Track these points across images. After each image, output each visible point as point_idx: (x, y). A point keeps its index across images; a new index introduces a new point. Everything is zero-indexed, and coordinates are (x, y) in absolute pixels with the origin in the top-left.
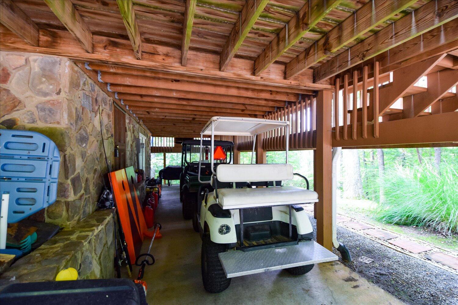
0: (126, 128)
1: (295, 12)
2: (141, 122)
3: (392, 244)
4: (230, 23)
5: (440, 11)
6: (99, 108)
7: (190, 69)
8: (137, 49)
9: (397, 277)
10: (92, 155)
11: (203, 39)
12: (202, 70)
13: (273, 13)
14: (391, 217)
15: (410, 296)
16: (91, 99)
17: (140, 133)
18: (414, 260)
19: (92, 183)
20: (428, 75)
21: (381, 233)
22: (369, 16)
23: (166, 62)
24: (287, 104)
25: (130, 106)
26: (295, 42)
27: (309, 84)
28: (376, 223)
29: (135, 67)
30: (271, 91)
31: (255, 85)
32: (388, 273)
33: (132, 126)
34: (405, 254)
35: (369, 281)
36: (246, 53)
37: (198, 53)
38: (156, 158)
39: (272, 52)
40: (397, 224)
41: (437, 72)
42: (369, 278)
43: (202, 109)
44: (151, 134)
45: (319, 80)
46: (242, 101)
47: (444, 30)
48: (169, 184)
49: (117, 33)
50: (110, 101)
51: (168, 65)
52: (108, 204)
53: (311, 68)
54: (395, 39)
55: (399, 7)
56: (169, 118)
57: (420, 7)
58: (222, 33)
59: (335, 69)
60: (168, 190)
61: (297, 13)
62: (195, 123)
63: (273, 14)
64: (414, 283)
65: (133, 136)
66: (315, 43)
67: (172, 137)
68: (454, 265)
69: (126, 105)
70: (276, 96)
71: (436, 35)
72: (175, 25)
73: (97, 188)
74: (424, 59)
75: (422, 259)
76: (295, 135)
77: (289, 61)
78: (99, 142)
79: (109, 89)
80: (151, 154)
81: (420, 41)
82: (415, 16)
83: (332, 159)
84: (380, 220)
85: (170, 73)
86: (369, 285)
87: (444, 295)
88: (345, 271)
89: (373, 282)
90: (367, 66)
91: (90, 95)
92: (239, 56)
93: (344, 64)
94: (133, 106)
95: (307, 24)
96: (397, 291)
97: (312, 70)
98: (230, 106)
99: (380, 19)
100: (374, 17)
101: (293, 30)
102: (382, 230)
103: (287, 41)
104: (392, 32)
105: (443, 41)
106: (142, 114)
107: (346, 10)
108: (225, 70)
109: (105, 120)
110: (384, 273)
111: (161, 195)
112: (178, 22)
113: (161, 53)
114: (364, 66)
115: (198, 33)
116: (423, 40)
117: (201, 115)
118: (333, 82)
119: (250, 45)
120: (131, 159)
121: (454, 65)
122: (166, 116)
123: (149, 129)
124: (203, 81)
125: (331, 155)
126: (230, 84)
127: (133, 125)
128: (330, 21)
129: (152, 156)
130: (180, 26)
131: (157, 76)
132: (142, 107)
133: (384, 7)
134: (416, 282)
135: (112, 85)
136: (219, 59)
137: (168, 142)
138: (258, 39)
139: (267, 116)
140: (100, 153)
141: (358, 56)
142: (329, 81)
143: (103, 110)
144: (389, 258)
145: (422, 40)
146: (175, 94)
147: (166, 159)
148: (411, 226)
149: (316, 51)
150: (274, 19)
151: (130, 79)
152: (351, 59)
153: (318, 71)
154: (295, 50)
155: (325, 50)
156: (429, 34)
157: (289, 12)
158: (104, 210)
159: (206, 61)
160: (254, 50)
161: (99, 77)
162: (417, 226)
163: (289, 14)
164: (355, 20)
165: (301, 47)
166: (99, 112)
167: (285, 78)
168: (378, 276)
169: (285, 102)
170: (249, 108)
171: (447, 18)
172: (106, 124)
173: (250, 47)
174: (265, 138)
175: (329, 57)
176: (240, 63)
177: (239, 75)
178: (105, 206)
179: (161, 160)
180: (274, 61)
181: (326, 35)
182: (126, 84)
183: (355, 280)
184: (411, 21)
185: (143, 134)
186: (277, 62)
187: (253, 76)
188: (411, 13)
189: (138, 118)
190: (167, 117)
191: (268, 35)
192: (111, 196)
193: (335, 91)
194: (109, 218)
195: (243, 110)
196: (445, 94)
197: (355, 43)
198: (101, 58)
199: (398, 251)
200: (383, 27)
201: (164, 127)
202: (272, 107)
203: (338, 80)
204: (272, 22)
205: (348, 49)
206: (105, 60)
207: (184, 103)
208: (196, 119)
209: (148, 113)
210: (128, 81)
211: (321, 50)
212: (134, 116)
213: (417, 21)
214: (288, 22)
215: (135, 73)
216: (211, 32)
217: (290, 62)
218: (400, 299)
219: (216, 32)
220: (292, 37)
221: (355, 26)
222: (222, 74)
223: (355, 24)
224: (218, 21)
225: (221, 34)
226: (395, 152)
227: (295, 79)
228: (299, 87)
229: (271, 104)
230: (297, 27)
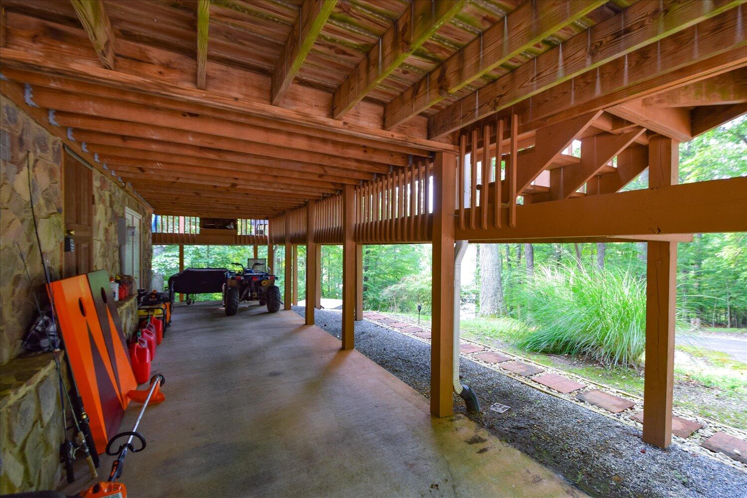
0: (93, 196)
1: (392, 20)
2: (129, 186)
3: (536, 382)
4: (284, 23)
5: (593, 48)
6: (27, 156)
7: (213, 96)
8: (103, 47)
9: (539, 430)
10: (10, 249)
11: (236, 45)
12: (236, 99)
13: (356, 16)
14: (538, 343)
15: (555, 457)
16: (7, 138)
17: (127, 208)
18: (563, 403)
19: (10, 302)
20: (582, 139)
21: (522, 366)
22: (500, 42)
23: (167, 78)
24: (391, 169)
25: (101, 156)
26: (393, 69)
27: (421, 141)
28: (518, 351)
29: (101, 82)
30: (364, 147)
31: (336, 134)
32: (528, 425)
33: (107, 193)
34: (552, 395)
35: (501, 441)
36: (318, 78)
37: (231, 70)
38: (164, 254)
39: (358, 82)
40: (545, 352)
41: (594, 136)
42: (502, 436)
43: (247, 169)
44: (152, 210)
45: (436, 136)
46: (317, 160)
47: (600, 76)
48: (189, 302)
49: (60, 13)
50: (54, 143)
51: (171, 85)
52: (45, 343)
53: (422, 114)
54: (537, 83)
55: (538, 33)
56: (186, 181)
57: (570, 39)
58: (271, 38)
59: (457, 120)
60: (185, 313)
61: (395, 22)
62: (238, 193)
63: (357, 18)
64: (560, 437)
65: (109, 213)
66: (426, 76)
67: (196, 216)
68: (613, 407)
69: (93, 154)
70: (373, 156)
71: (591, 83)
72: (179, 12)
73: (21, 312)
74: (574, 116)
75: (574, 402)
76: (403, 219)
77: (389, 101)
78: (26, 223)
79: (52, 119)
80: (154, 246)
81: (571, 89)
82: (563, 51)
83: (455, 260)
84: (522, 347)
85: (176, 99)
86: (501, 446)
87: (597, 450)
88: (470, 427)
89: (506, 441)
90: (503, 119)
91: (6, 129)
92: (306, 82)
93: (469, 113)
94: (110, 157)
95: (408, 43)
96: (539, 451)
97: (425, 119)
98: (298, 167)
99: (514, 49)
100: (506, 46)
101: (388, 50)
102: (523, 362)
103: (380, 67)
104: (533, 72)
105: (598, 92)
106: (128, 172)
107: (469, 29)
108: (281, 104)
109: (43, 180)
110: (523, 425)
111: (170, 321)
112: (185, 8)
113: (155, 61)
114: (499, 119)
115: (227, 33)
116: (574, 89)
117: (248, 180)
118: (456, 140)
119: (323, 66)
120: (104, 256)
121: (614, 128)
122: (178, 178)
123: (148, 200)
124: (242, 120)
125: (453, 253)
126: (292, 130)
127: (110, 191)
128: (446, 44)
129: (155, 251)
130: (190, 15)
131: (150, 102)
132: (128, 159)
133: (519, 31)
134: (563, 436)
135: (58, 113)
136: (270, 83)
137: (188, 225)
138: (335, 57)
139: (361, 188)
140: (29, 244)
141: (488, 103)
142: (451, 138)
143: (36, 161)
144: (531, 403)
145: (573, 87)
146: (191, 139)
147: (185, 256)
148: (563, 354)
149: (428, 89)
150: (359, 27)
151: (96, 105)
152: (479, 108)
153: (434, 121)
154: (396, 83)
155: (441, 88)
156: (581, 81)
157: (383, 20)
158: (37, 355)
159: (246, 85)
160: (331, 76)
161: (28, 97)
162: (569, 353)
163: (383, 22)
164: (482, 47)
165: (406, 80)
166: (26, 164)
167: (384, 127)
168: (514, 431)
169: (389, 166)
170: (330, 172)
171: (601, 60)
172: (44, 189)
173: (324, 69)
174: (358, 222)
175: (450, 101)
176: (307, 94)
177: (306, 115)
178: (40, 348)
179: (175, 258)
180: (363, 97)
181: (441, 64)
182: (86, 112)
183: (483, 441)
184: (558, 58)
185: (135, 210)
186: (367, 100)
187: (331, 119)
188: (557, 46)
189: (123, 178)
190: (180, 180)
191: (350, 52)
192: (52, 328)
193: (458, 154)
194: (48, 371)
195: (321, 176)
196: (602, 168)
197: (485, 83)
198: (26, 58)
199: (543, 392)
200: (522, 62)
201: (177, 198)
202: (368, 173)
203: (464, 137)
204: (357, 33)
205: (476, 91)
206: (32, 62)
207: (212, 156)
208: (238, 187)
209: (142, 170)
210: (92, 108)
211: (435, 88)
212: (113, 174)
213: (565, 59)
214: (382, 36)
215: (104, 94)
216: (251, 33)
217: (391, 102)
218: (541, 462)
219: (259, 36)
220: (387, 60)
221: (481, 56)
222: (276, 111)
223: (482, 52)
224: (262, 16)
225: (269, 39)
226: (548, 248)
227: (400, 130)
228: (406, 144)
229: (366, 167)
230: (395, 45)
